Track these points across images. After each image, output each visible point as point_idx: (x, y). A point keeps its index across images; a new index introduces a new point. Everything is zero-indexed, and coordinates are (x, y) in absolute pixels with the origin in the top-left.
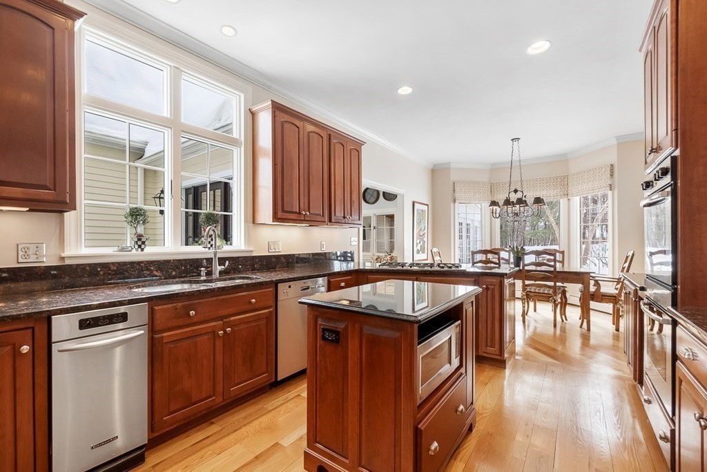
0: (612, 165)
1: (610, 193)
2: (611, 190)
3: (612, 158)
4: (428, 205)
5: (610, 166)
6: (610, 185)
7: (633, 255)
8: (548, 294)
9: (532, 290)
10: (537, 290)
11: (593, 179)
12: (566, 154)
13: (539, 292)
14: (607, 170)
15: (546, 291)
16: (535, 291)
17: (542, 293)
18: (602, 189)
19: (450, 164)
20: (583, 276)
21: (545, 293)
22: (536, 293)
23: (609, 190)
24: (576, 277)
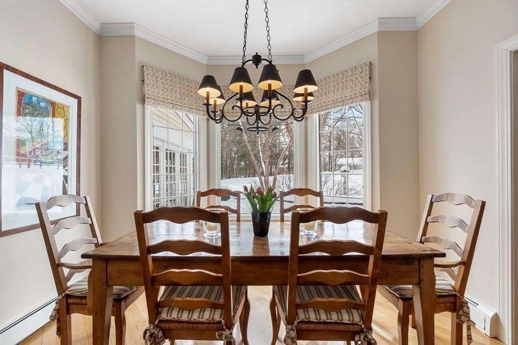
0: (371, 64)
4: (79, 99)
5: (368, 64)
6: (369, 92)
8: (352, 324)
9: (313, 317)
10: (323, 317)
11: (343, 87)
12: (303, 55)
13: (329, 321)
14: (366, 71)
15: (346, 318)
16: (320, 319)
17: (336, 323)
18: (357, 98)
19: (133, 28)
20: (420, 265)
21: (344, 322)
22: (325, 323)
23: (368, 99)
24: (405, 267)
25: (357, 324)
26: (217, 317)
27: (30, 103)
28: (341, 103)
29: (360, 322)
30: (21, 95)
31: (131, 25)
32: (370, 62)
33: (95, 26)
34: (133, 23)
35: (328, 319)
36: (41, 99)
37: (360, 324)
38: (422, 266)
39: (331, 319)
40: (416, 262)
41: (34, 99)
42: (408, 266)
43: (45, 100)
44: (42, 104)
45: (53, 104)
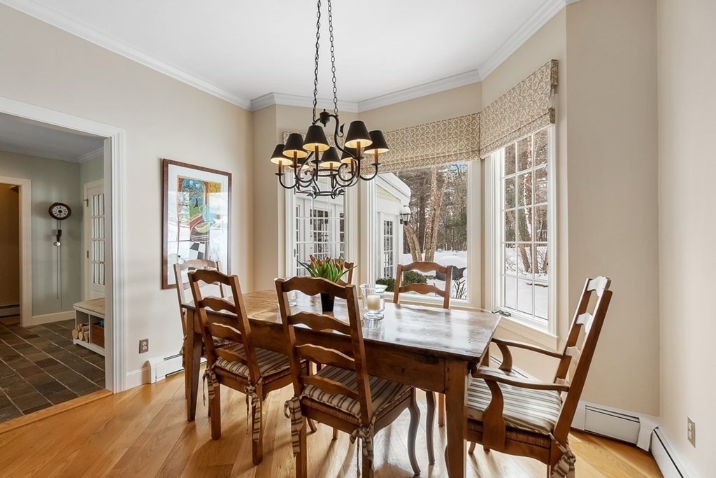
0: (555, 63)
1: (551, 129)
2: (553, 122)
3: (557, 47)
4: (229, 175)
5: (550, 64)
6: (552, 110)
7: (607, 296)
8: (349, 415)
9: (315, 396)
10: (325, 399)
11: (520, 107)
12: (476, 70)
13: (329, 404)
14: (546, 76)
15: (345, 407)
16: (321, 400)
17: (333, 408)
18: (535, 123)
19: (273, 97)
20: (445, 367)
21: (342, 409)
22: (324, 404)
23: (549, 122)
24: (425, 366)
25: (354, 416)
26: (247, 374)
27: (188, 186)
28: (518, 133)
29: (358, 415)
30: (181, 180)
31: (271, 95)
32: (553, 60)
33: (246, 105)
34: (272, 93)
35: (328, 402)
36: (195, 182)
37: (357, 417)
38: (448, 369)
39: (331, 403)
40: (442, 363)
41: (191, 182)
42: (430, 365)
43: (200, 181)
44: (197, 186)
45: (206, 184)
